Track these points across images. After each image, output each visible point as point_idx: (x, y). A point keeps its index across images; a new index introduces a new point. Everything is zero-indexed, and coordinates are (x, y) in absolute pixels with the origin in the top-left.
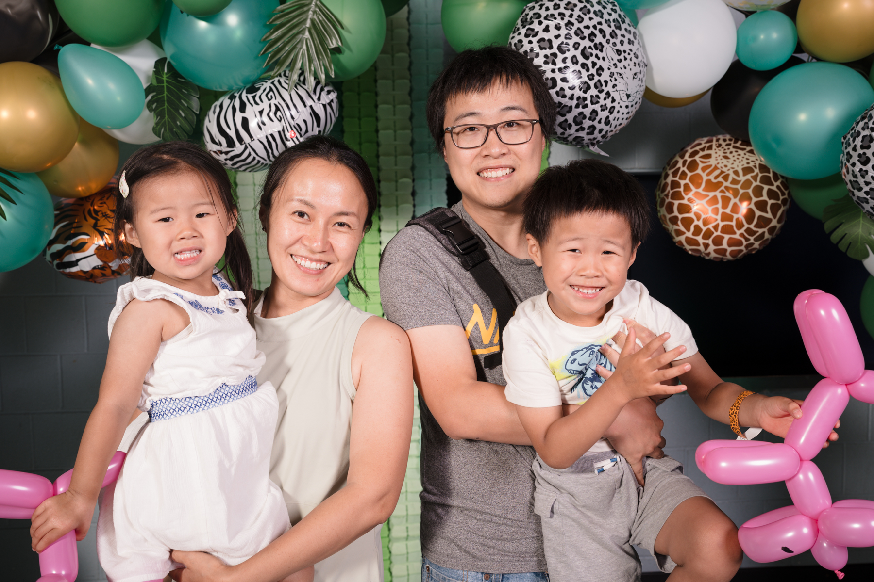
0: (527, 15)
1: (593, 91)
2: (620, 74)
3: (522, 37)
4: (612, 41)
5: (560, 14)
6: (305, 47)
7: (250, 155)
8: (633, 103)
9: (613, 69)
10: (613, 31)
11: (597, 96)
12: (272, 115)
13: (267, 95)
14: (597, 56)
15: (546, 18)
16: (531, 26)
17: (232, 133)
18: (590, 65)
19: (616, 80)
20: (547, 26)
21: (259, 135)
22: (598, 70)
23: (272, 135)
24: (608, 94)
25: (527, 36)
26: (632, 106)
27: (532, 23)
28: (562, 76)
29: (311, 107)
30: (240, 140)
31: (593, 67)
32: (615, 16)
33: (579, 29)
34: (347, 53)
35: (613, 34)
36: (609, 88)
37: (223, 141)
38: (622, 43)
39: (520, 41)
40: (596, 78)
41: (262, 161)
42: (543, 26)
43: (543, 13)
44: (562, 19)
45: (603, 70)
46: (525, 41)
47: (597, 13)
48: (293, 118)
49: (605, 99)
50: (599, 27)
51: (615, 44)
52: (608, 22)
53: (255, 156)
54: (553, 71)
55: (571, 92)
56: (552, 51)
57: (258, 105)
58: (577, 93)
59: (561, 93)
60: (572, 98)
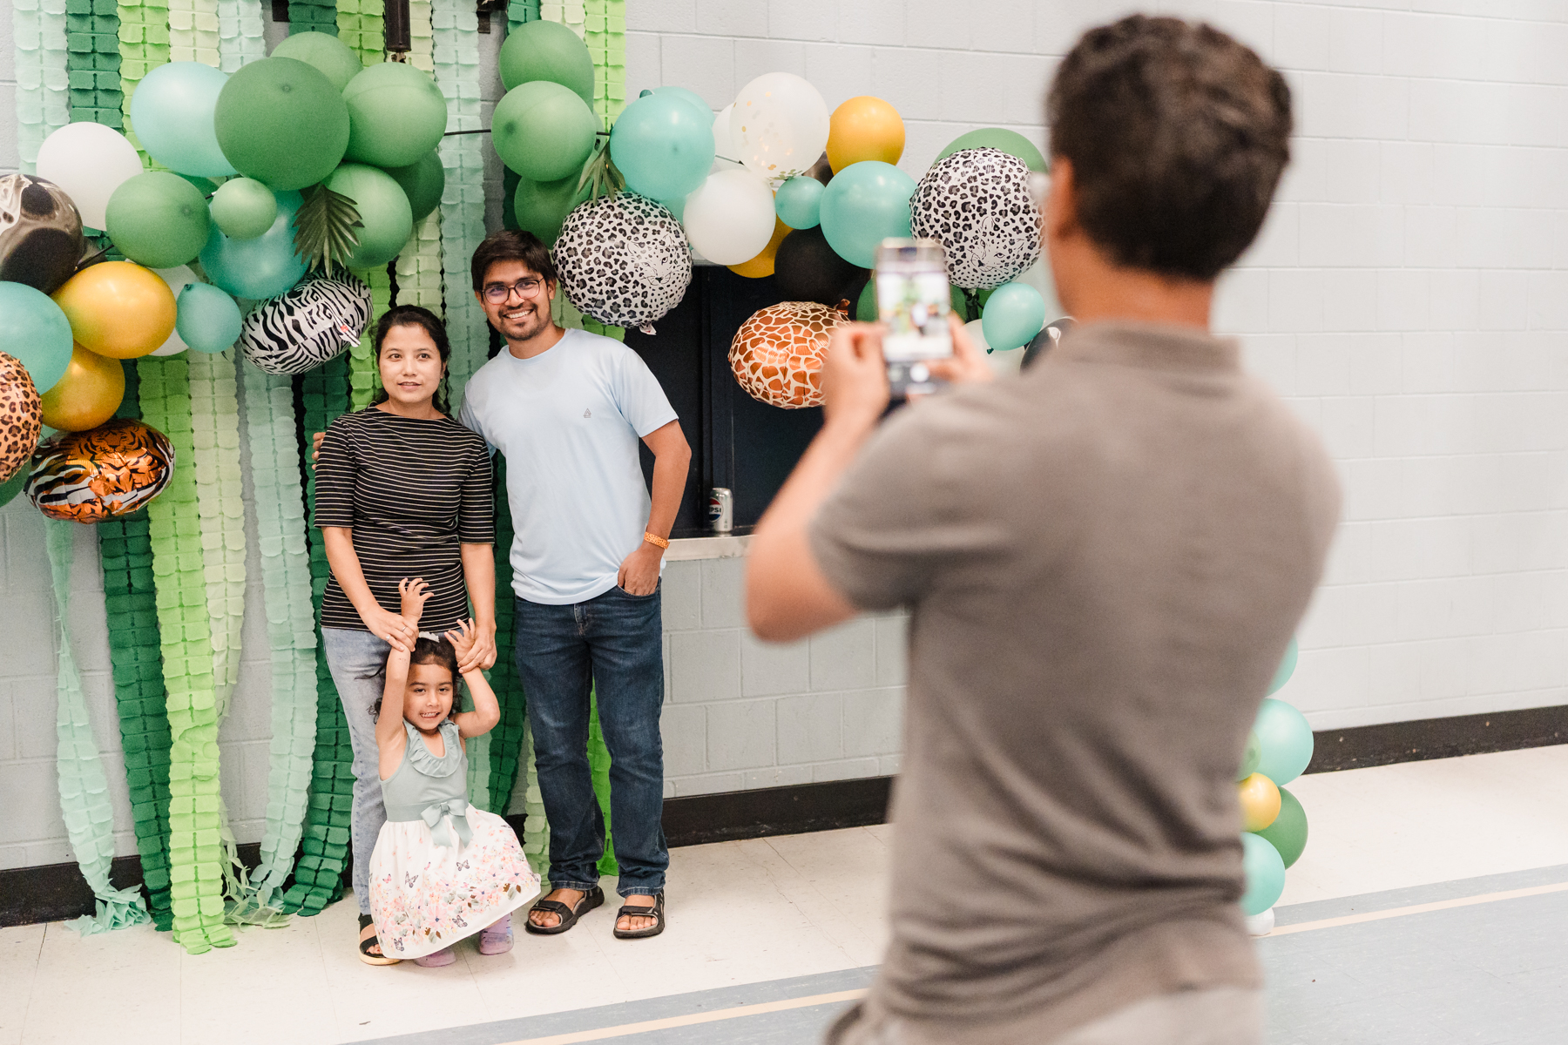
1: (620, 284)
7: (303, 354)
10: (635, 227)
11: (626, 287)
12: (321, 313)
13: (312, 297)
14: (618, 253)
15: (571, 230)
17: (284, 336)
18: (612, 262)
20: (572, 237)
21: (312, 333)
22: (621, 265)
23: (324, 332)
24: (636, 282)
25: (559, 247)
28: (590, 276)
30: (293, 341)
31: (616, 263)
33: (599, 234)
35: (634, 230)
36: (636, 277)
37: (274, 345)
40: (621, 272)
41: (315, 359)
44: (584, 228)
45: (626, 264)
47: (620, 215)
48: (340, 314)
49: (634, 287)
50: (618, 227)
51: (637, 239)
52: (629, 221)
53: (309, 354)
54: (581, 274)
55: (600, 288)
56: (577, 258)
57: (305, 306)
58: (605, 288)
59: (591, 290)
60: (601, 293)
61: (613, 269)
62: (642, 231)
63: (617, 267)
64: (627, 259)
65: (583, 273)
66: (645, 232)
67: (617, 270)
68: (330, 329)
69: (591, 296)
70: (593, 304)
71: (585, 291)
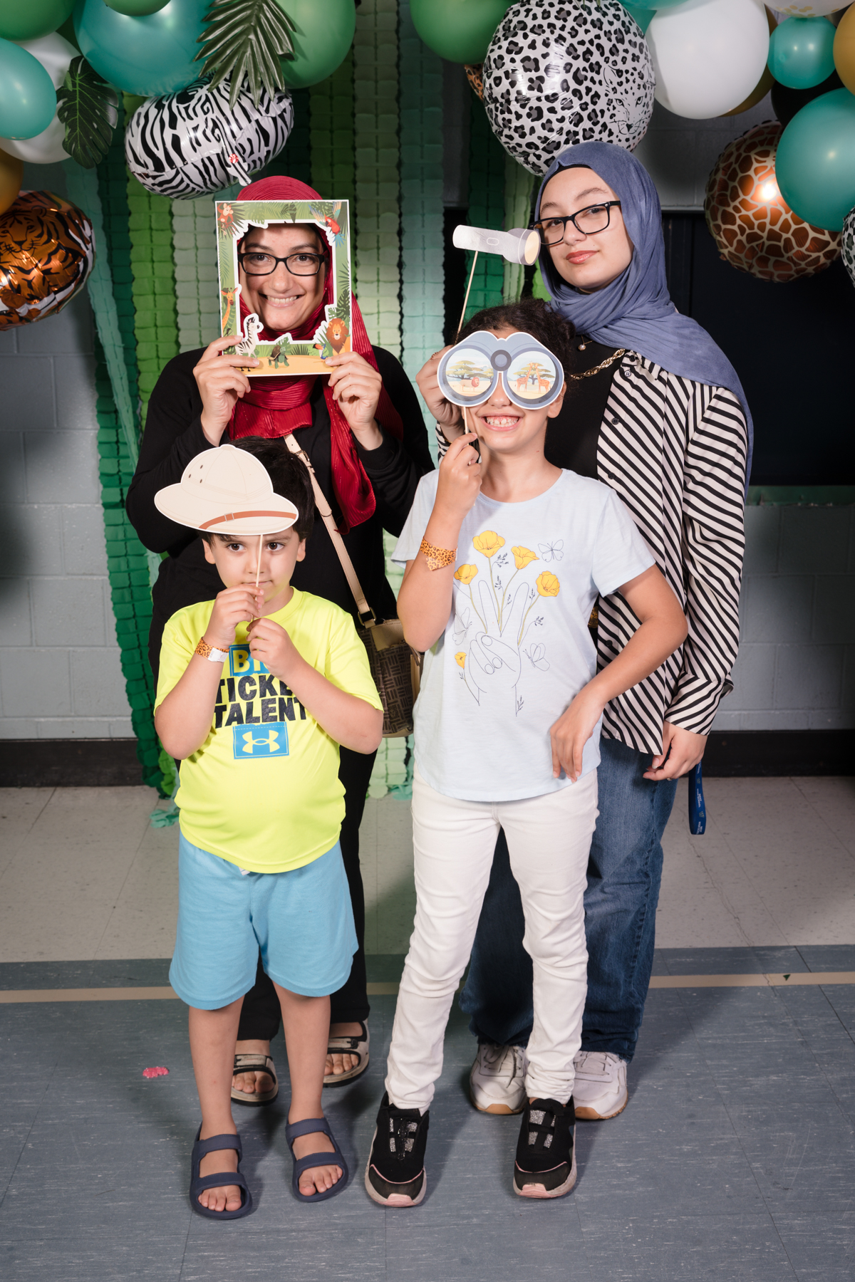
0: (511, 23)
1: (587, 124)
2: (620, 101)
3: (503, 52)
4: (612, 59)
5: (550, 25)
6: (249, 51)
7: (182, 181)
8: (636, 134)
9: (611, 96)
10: (614, 45)
11: (591, 130)
12: (209, 133)
13: (202, 107)
14: (592, 80)
15: (532, 31)
16: (515, 39)
17: (160, 154)
18: (583, 91)
19: (614, 108)
20: (534, 42)
21: (193, 157)
22: (592, 97)
23: (209, 158)
24: (604, 126)
25: (509, 51)
26: (634, 138)
27: (515, 35)
28: (550, 105)
29: (257, 121)
30: (171, 163)
31: (587, 94)
32: (617, 25)
33: (572, 45)
34: (301, 60)
35: (614, 50)
36: (606, 119)
37: (150, 162)
38: (624, 60)
39: (501, 57)
40: (591, 107)
41: (198, 188)
42: (529, 41)
43: (530, 23)
44: (552, 32)
45: (599, 97)
46: (507, 58)
47: (597, 24)
48: (234, 136)
49: (600, 132)
50: (596, 41)
51: (615, 63)
52: (608, 34)
53: (189, 182)
54: (539, 99)
55: (560, 125)
56: (538, 74)
57: (192, 119)
58: (567, 126)
59: (547, 126)
60: (560, 131)
61: (583, 101)
62: (622, 54)
63: (587, 99)
64: (601, 90)
65: (543, 98)
66: (625, 54)
67: (586, 104)
68: (218, 155)
69: (545, 133)
70: (541, 146)
71: (537, 125)
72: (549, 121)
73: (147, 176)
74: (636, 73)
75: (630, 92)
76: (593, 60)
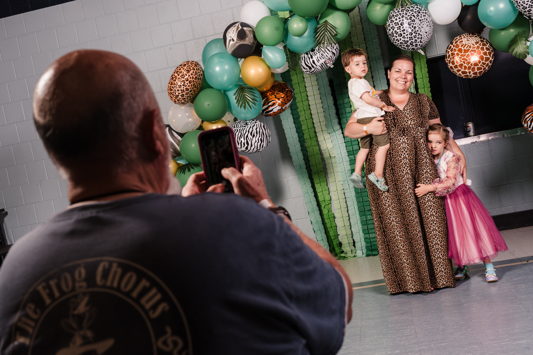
0: (390, 15)
1: (414, 34)
2: (422, 27)
3: (390, 23)
4: (417, 17)
5: (400, 14)
6: (326, 36)
7: (316, 70)
8: (428, 34)
9: (419, 26)
10: (418, 14)
11: (416, 35)
12: (321, 57)
13: (318, 51)
14: (413, 24)
15: (396, 16)
16: (392, 19)
17: (310, 65)
18: (411, 27)
19: (421, 29)
20: (396, 19)
21: (318, 64)
22: (414, 28)
23: (322, 63)
24: (419, 34)
25: (391, 22)
27: (392, 18)
28: (403, 32)
29: (332, 51)
30: (313, 67)
31: (412, 27)
32: (418, 9)
33: (406, 17)
34: (339, 35)
35: (418, 15)
36: (419, 32)
37: (308, 68)
38: (421, 17)
39: (389, 24)
40: (414, 30)
41: (320, 71)
42: (395, 19)
43: (395, 14)
44: (401, 15)
45: (416, 27)
46: (391, 24)
47: (412, 10)
48: (327, 56)
49: (418, 36)
50: (412, 15)
51: (419, 18)
52: (415, 12)
53: (318, 70)
55: (407, 36)
56: (399, 26)
57: (316, 55)
58: (409, 36)
59: (404, 37)
60: (407, 38)
61: (412, 29)
62: (420, 16)
63: (413, 28)
64: (416, 26)
65: (401, 31)
66: (421, 16)
67: (413, 30)
68: (324, 62)
69: (404, 39)
70: (404, 42)
71: (401, 38)
72: (404, 36)
73: (307, 71)
74: (425, 19)
75: (424, 24)
76: (412, 19)
